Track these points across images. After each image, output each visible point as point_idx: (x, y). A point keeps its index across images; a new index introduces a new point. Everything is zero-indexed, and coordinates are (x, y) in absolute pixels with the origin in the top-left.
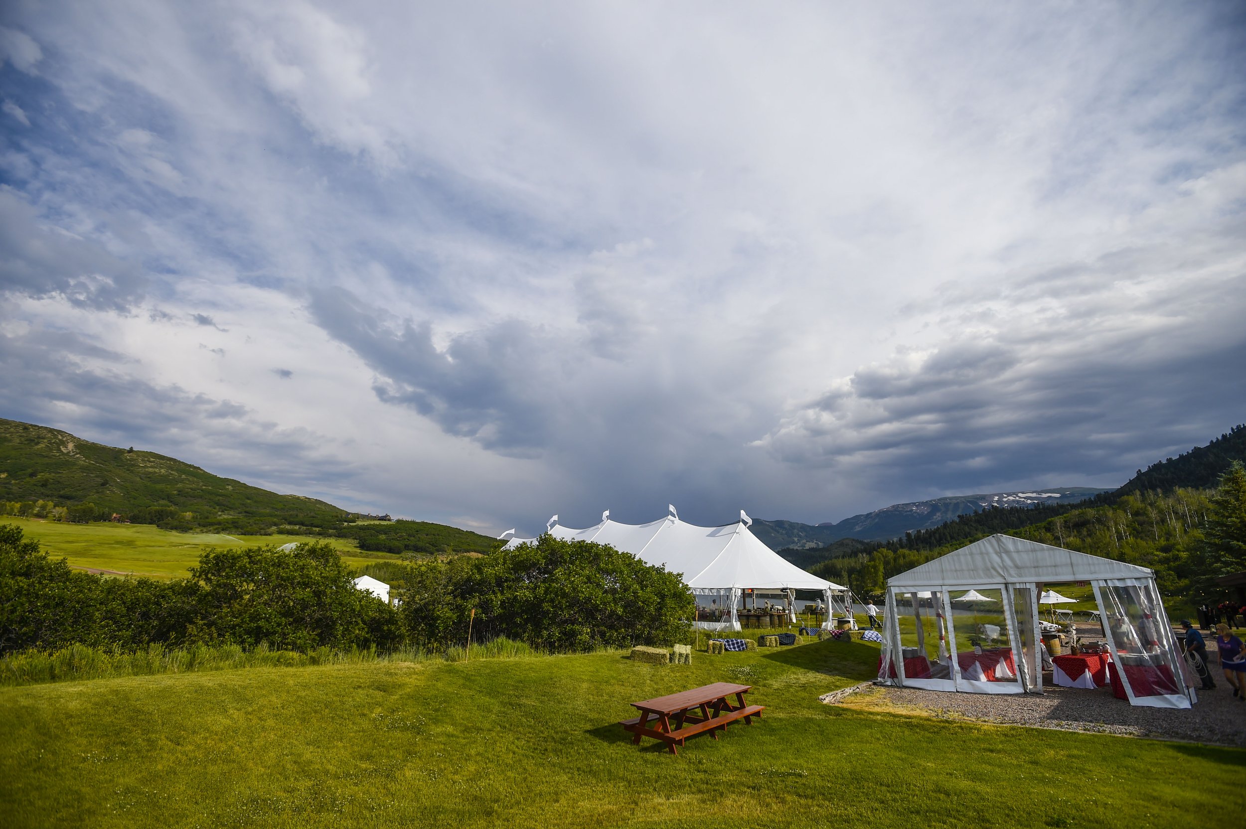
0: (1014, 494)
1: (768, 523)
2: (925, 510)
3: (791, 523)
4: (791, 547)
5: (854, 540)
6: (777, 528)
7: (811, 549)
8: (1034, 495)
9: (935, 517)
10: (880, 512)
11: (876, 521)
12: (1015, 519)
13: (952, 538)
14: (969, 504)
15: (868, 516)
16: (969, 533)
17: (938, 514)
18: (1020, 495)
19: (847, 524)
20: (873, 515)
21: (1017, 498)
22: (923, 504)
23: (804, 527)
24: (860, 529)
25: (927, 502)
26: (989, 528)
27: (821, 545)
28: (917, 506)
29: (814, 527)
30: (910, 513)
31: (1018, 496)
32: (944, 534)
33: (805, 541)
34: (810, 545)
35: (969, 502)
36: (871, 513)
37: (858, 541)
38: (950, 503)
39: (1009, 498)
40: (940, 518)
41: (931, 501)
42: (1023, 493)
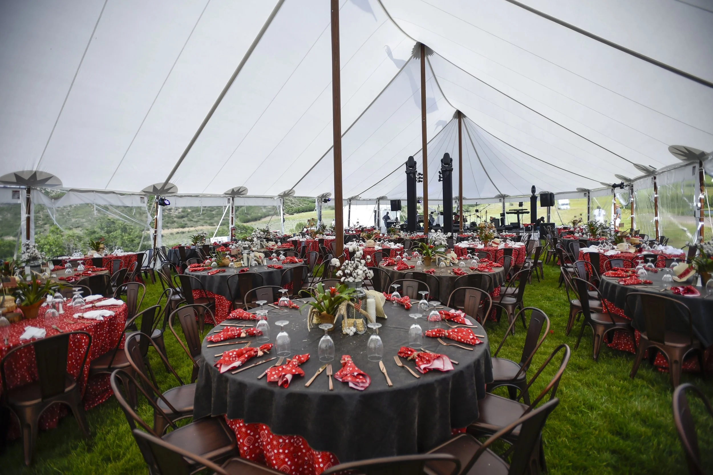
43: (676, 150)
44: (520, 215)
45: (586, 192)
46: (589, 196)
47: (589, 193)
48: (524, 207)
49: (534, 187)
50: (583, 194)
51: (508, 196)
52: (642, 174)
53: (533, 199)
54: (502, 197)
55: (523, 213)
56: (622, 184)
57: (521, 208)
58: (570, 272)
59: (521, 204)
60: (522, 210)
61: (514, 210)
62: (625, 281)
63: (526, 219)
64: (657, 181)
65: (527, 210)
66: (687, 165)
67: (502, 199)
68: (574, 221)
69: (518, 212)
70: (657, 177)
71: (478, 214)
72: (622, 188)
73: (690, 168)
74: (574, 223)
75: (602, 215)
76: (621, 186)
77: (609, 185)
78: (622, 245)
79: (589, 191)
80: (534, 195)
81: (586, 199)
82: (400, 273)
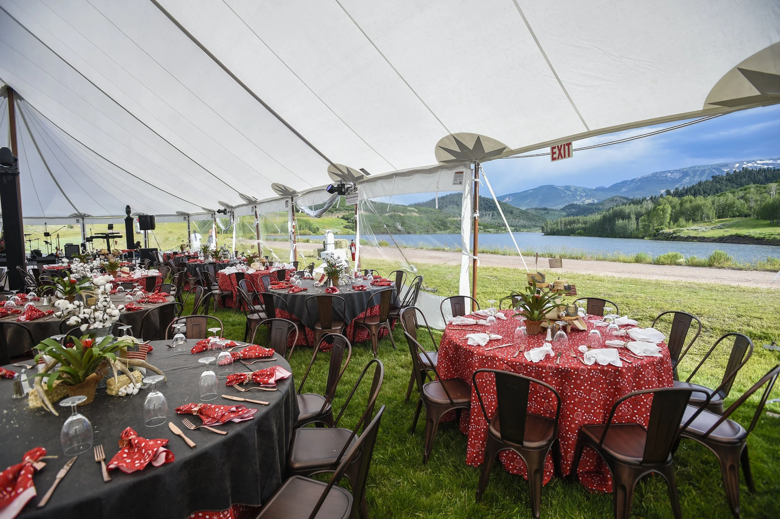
0: (753, 161)
1: (559, 188)
2: (677, 176)
3: (576, 187)
4: (575, 203)
5: (622, 197)
6: (566, 191)
7: (589, 204)
8: (771, 162)
9: (684, 180)
10: (642, 178)
11: (639, 184)
12: (761, 177)
13: (705, 192)
14: (713, 170)
15: (632, 181)
16: (720, 189)
17: (688, 178)
18: (758, 162)
19: (616, 187)
20: (636, 180)
21: (755, 165)
22: (676, 171)
23: (584, 190)
24: (625, 190)
25: (679, 170)
26: (737, 185)
27: (596, 201)
28: (671, 173)
29: (592, 189)
30: (665, 178)
31: (756, 163)
32: (699, 190)
33: (584, 199)
34: (588, 201)
35: (714, 168)
36: (635, 179)
37: (624, 198)
38: (699, 170)
39: (748, 165)
40: (688, 181)
41: (683, 169)
42: (761, 160)
43: (277, 187)
44: (110, 240)
45: (186, 216)
46: (189, 220)
47: (189, 217)
48: (115, 230)
49: (128, 207)
50: (182, 217)
51: (89, 216)
52: (244, 202)
53: (129, 222)
54: (81, 217)
55: (114, 237)
56: (225, 210)
57: (110, 231)
58: (216, 294)
59: (111, 227)
60: (113, 233)
61: (102, 234)
62: (293, 291)
63: (121, 245)
64: (257, 209)
65: (119, 233)
66: (282, 199)
67: (81, 220)
68: (182, 245)
69: (107, 237)
70: (257, 206)
71: (48, 239)
72: (225, 214)
73: (283, 202)
74: (182, 248)
75: (198, 239)
76: (224, 212)
77: (210, 211)
78: (255, 265)
79: (188, 215)
80: (129, 216)
81: (186, 224)
82: (38, 323)
